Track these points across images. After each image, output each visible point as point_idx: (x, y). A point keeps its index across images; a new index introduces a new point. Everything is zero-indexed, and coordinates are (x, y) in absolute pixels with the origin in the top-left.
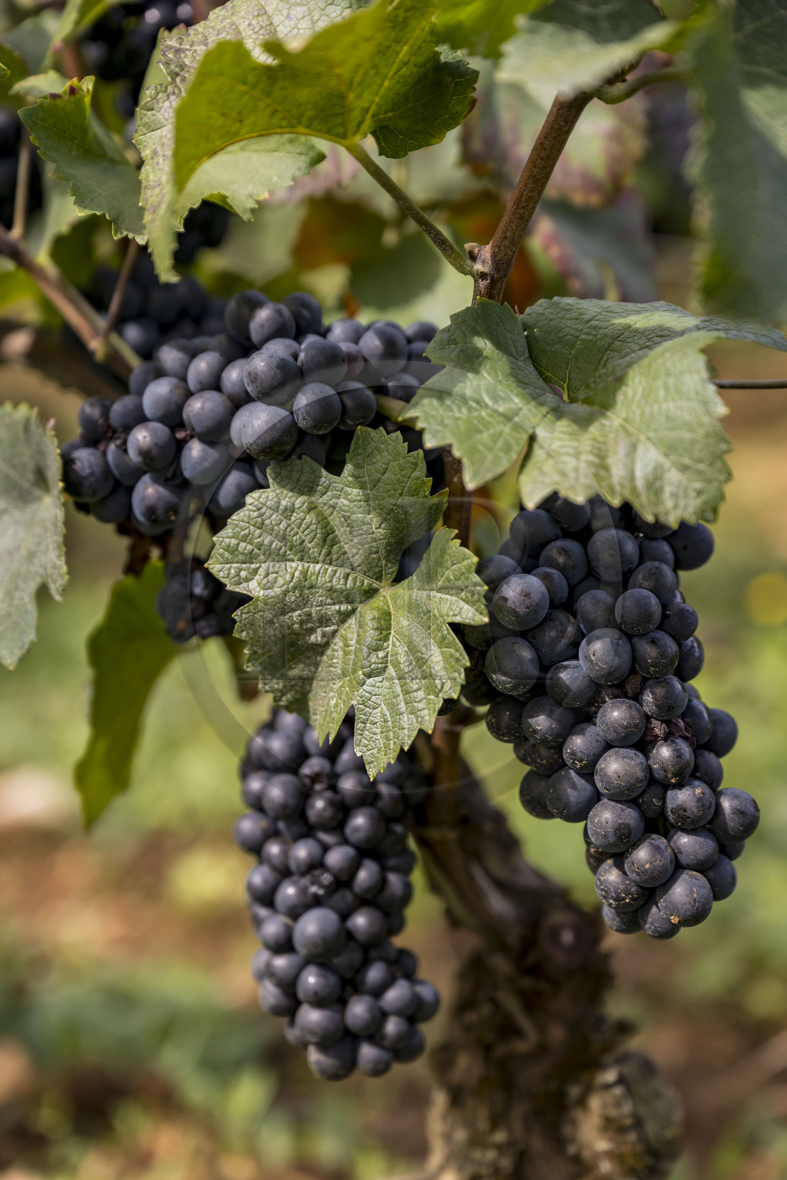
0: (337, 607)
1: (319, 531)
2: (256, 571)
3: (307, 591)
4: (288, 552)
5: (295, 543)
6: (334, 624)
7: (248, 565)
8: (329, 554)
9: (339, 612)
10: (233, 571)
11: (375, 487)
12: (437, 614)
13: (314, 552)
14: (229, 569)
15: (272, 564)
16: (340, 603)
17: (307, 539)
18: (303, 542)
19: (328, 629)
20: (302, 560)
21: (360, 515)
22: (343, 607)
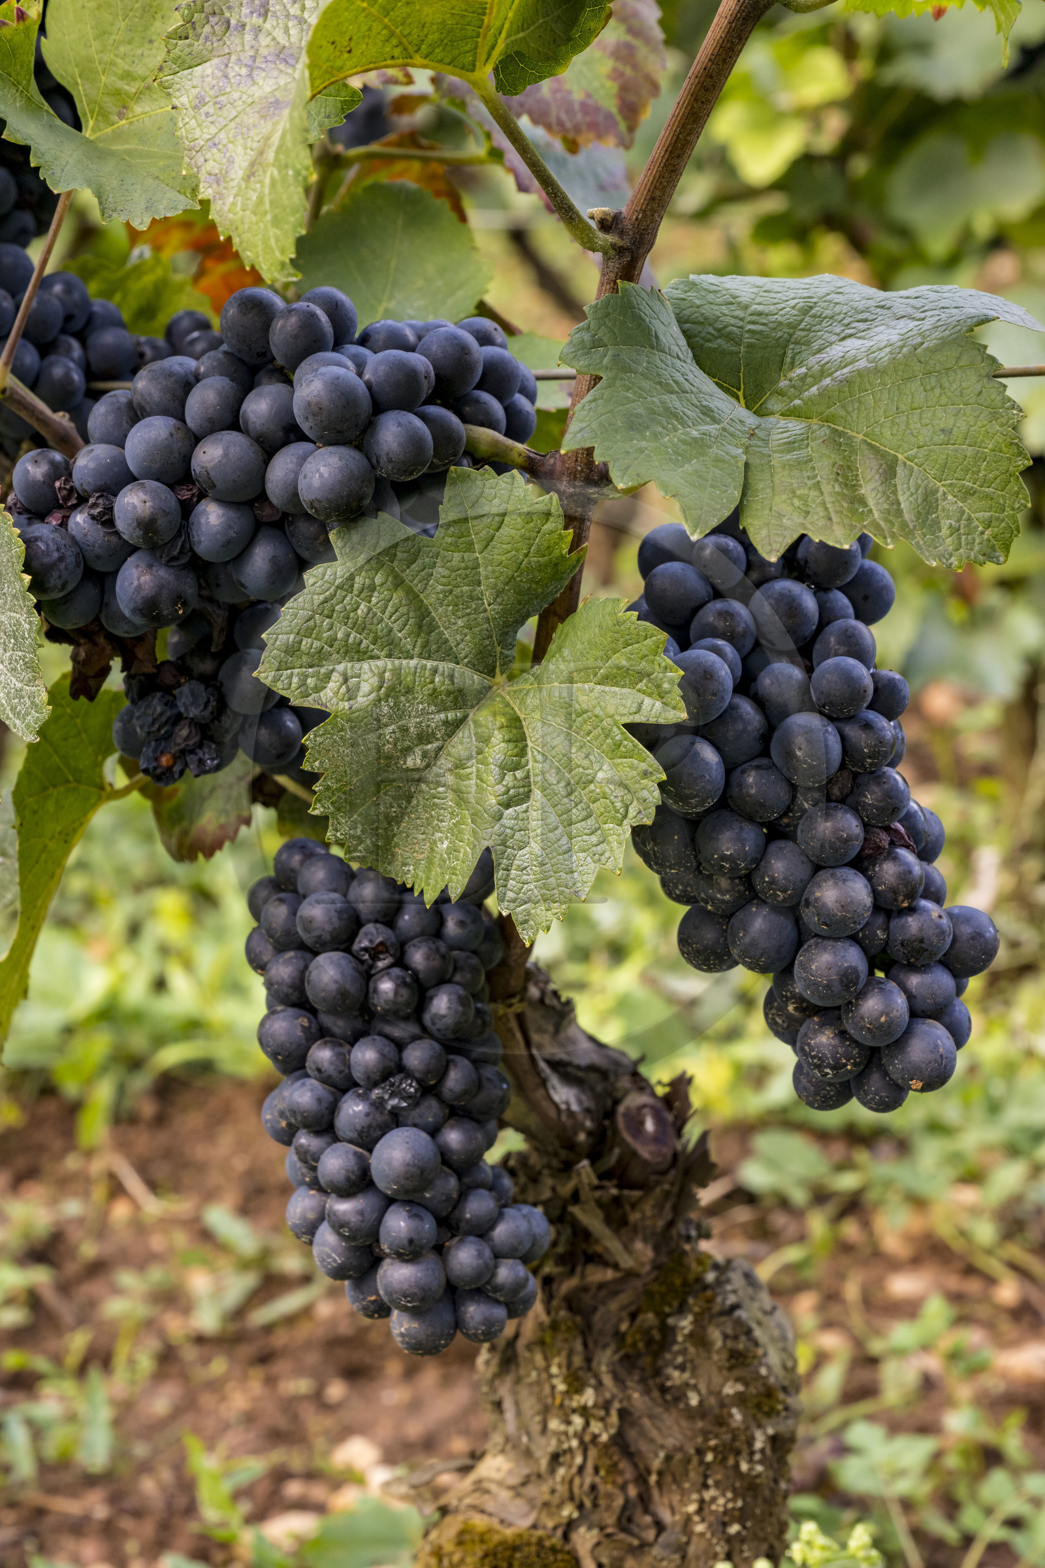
0: (442, 716)
1: (411, 614)
2: (328, 677)
3: (403, 698)
4: (372, 647)
5: (379, 634)
6: (437, 740)
7: (316, 669)
8: (425, 645)
9: (446, 723)
10: (295, 680)
11: (486, 547)
12: (601, 713)
13: (407, 643)
14: (290, 677)
15: (349, 665)
16: (445, 709)
17: (396, 627)
18: (391, 630)
19: (429, 746)
20: (389, 656)
21: (465, 588)
22: (451, 715)
